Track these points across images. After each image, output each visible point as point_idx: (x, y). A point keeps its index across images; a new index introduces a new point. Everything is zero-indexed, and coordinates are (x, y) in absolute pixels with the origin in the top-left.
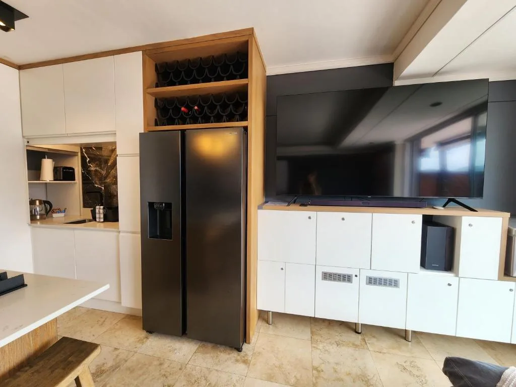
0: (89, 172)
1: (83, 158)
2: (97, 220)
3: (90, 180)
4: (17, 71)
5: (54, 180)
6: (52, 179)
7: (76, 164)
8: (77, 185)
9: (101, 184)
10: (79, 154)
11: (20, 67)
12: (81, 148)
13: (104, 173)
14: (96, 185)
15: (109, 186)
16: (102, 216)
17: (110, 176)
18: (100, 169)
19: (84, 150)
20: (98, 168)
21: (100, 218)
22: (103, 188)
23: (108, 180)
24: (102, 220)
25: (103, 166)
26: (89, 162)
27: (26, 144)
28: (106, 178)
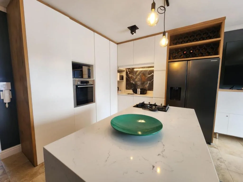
0: (129, 77)
1: (127, 73)
2: (138, 94)
3: (129, 80)
4: (117, 45)
5: (120, 80)
6: (119, 80)
7: (124, 74)
8: (124, 81)
9: (133, 81)
10: (125, 71)
11: (118, 44)
12: (126, 69)
13: (135, 77)
14: (131, 82)
15: (136, 82)
16: (140, 92)
17: (137, 78)
18: (133, 76)
19: (127, 69)
20: (132, 76)
21: (139, 93)
22: (134, 83)
23: (136, 80)
24: (140, 94)
25: (134, 75)
26: (129, 74)
27: (117, 68)
28: (135, 79)
